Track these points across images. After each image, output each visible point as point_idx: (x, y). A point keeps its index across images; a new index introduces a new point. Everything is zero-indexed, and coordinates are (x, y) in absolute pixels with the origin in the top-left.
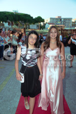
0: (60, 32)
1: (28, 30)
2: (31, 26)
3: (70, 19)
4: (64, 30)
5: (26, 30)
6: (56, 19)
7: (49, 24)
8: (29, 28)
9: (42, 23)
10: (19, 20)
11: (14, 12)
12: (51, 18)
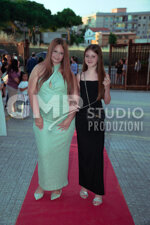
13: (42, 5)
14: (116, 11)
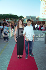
1: (16, 22)
3: (35, 17)
5: (15, 22)
7: (26, 19)
10: (12, 18)
12: (27, 17)
14: (30, 16)
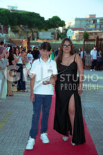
0: (95, 43)
1: (36, 41)
2: (41, 33)
4: (101, 39)
5: (31, 41)
6: (87, 20)
7: (74, 29)
8: (38, 38)
9: (61, 29)
10: (19, 24)
11: (9, 9)
12: (76, 20)
13: (39, 14)
14: (88, 17)
